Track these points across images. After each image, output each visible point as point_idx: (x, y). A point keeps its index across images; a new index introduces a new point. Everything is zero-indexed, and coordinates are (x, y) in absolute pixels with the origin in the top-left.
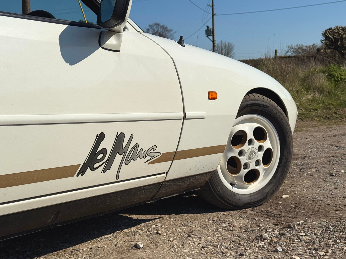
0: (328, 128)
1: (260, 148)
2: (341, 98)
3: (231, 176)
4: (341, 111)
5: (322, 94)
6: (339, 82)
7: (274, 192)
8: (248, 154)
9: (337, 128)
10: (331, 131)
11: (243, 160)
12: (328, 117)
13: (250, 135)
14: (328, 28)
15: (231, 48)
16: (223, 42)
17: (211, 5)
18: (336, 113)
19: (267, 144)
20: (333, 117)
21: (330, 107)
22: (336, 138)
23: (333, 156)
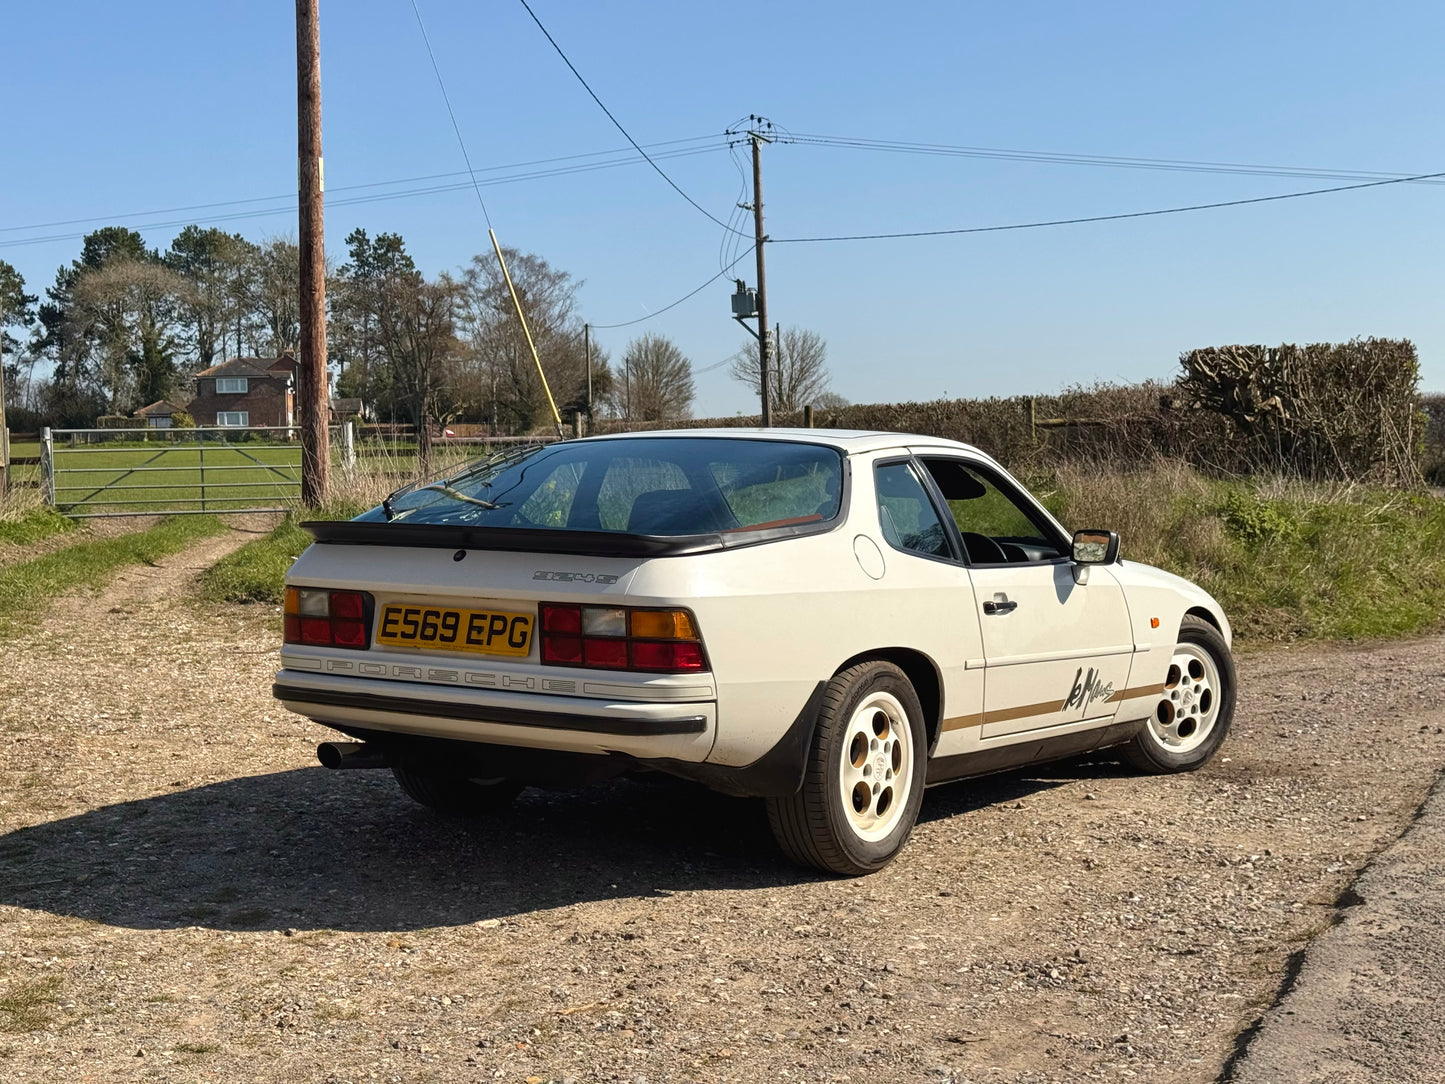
0: (1245, 659)
1: (1197, 689)
2: (1267, 581)
3: (1161, 727)
4: (1270, 617)
5: (1220, 573)
6: (1257, 540)
7: (1214, 751)
8: (1182, 697)
9: (1267, 659)
10: (1255, 666)
11: (1177, 704)
12: (1239, 631)
13: (1185, 672)
14: (1203, 348)
15: (812, 353)
16: (783, 331)
17: (751, 203)
18: (1257, 622)
19: (1204, 684)
20: (1251, 631)
21: (1242, 606)
22: (1271, 680)
23: (1276, 712)
